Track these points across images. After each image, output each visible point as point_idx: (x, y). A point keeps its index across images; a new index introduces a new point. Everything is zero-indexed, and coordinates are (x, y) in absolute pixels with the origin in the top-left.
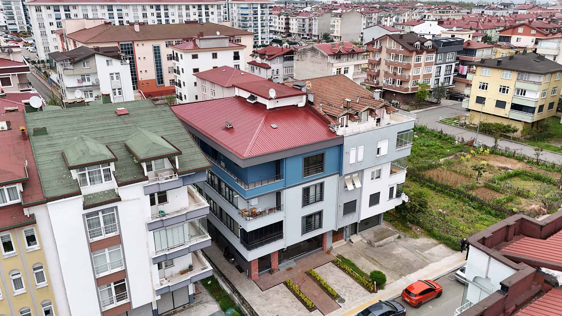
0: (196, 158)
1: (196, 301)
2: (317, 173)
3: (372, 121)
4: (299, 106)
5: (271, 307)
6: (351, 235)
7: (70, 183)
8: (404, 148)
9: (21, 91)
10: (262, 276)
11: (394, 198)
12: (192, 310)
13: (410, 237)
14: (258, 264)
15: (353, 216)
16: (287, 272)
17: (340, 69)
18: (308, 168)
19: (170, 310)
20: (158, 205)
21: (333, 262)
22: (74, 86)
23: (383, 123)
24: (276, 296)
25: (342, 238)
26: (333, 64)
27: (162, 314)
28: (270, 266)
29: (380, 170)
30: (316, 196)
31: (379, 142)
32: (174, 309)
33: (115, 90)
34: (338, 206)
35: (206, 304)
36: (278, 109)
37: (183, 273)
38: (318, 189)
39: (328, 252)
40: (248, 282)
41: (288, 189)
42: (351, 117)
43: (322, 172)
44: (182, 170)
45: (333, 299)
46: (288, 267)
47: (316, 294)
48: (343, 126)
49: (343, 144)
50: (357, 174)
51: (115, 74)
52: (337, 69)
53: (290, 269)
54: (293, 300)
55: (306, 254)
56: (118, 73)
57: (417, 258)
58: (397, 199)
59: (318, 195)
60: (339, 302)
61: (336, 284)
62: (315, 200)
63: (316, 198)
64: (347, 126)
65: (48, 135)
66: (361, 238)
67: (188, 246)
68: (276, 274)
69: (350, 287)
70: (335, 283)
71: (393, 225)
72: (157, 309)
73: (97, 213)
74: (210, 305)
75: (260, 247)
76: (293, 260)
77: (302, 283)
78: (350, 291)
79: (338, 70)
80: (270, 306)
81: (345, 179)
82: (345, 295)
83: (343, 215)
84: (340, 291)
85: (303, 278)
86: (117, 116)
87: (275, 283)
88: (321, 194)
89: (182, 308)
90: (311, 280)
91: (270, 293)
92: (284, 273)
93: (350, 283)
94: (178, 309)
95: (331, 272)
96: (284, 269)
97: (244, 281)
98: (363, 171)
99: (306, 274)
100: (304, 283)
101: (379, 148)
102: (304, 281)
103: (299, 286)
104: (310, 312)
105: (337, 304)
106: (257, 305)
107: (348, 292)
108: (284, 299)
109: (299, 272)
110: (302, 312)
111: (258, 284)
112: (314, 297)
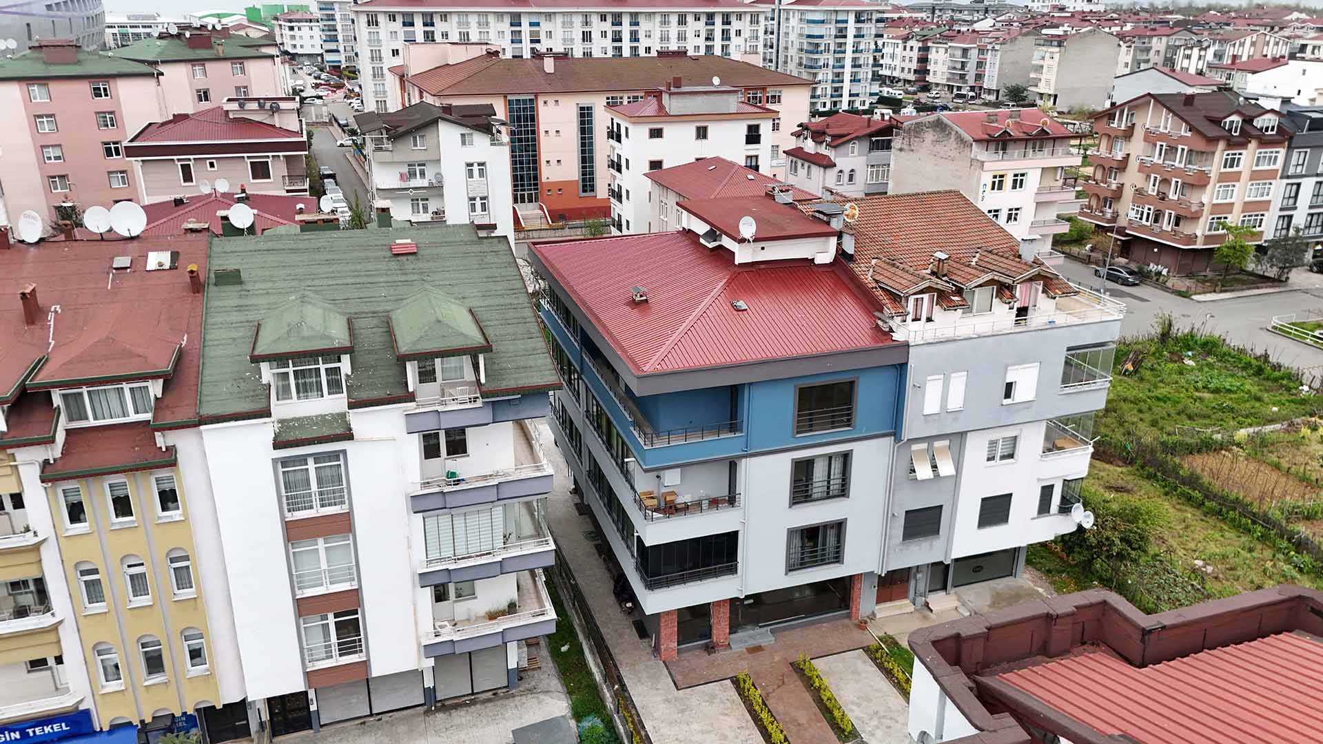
0: (531, 363)
1: (524, 685)
2: (833, 428)
3: (1003, 315)
4: (817, 262)
5: (688, 729)
6: (929, 591)
7: (254, 391)
8: (1086, 388)
9: (288, 191)
10: (685, 655)
11: (1055, 515)
12: (511, 703)
14: (676, 624)
15: (931, 546)
16: (747, 655)
17: (1002, 176)
18: (811, 414)
19: (464, 696)
20: (446, 459)
21: (867, 650)
22: (391, 187)
23: (1036, 319)
24: (710, 710)
25: (904, 595)
26: (983, 163)
27: (445, 700)
28: (708, 635)
29: (1015, 438)
30: (829, 482)
31: (1009, 368)
32: (473, 694)
33: (474, 199)
34: (890, 516)
35: (542, 697)
36: (763, 266)
37: (492, 616)
38: (837, 466)
39: (862, 625)
40: (649, 663)
41: (753, 459)
42: (943, 298)
43: (849, 426)
44: (493, 386)
45: (839, 738)
46: (752, 643)
47: (803, 720)
48: (920, 320)
49: (907, 363)
50: (946, 443)
51: (476, 165)
52: (995, 177)
53: (757, 649)
54: (743, 725)
55: (804, 620)
56: (483, 164)
58: (1061, 518)
59: (836, 483)
61: (859, 705)
62: (828, 493)
63: (828, 488)
64: (929, 320)
65: (244, 287)
66: (957, 604)
67: (499, 559)
68: (720, 655)
69: (891, 719)
70: (857, 701)
71: (1053, 583)
72: (434, 687)
73: (303, 459)
74: (550, 699)
75: (677, 586)
76: (769, 628)
77: (775, 687)
78: (890, 727)
79: (997, 180)
80: (685, 728)
81: (911, 452)
82: (873, 735)
83: (903, 540)
84: (863, 722)
85: (783, 676)
86: (391, 257)
87: (713, 676)
88: (843, 480)
89: (489, 695)
90: (799, 683)
91: (695, 696)
92: (740, 657)
93: (893, 708)
94: (479, 696)
95: (856, 672)
96: (741, 647)
97: (644, 659)
98: (963, 435)
99: (791, 668)
100: (780, 689)
101: (1012, 383)
102: (783, 683)
103: (768, 694)
106: (656, 719)
107: (883, 728)
108: (721, 717)
109: (776, 660)
111: (673, 672)
112: (795, 726)
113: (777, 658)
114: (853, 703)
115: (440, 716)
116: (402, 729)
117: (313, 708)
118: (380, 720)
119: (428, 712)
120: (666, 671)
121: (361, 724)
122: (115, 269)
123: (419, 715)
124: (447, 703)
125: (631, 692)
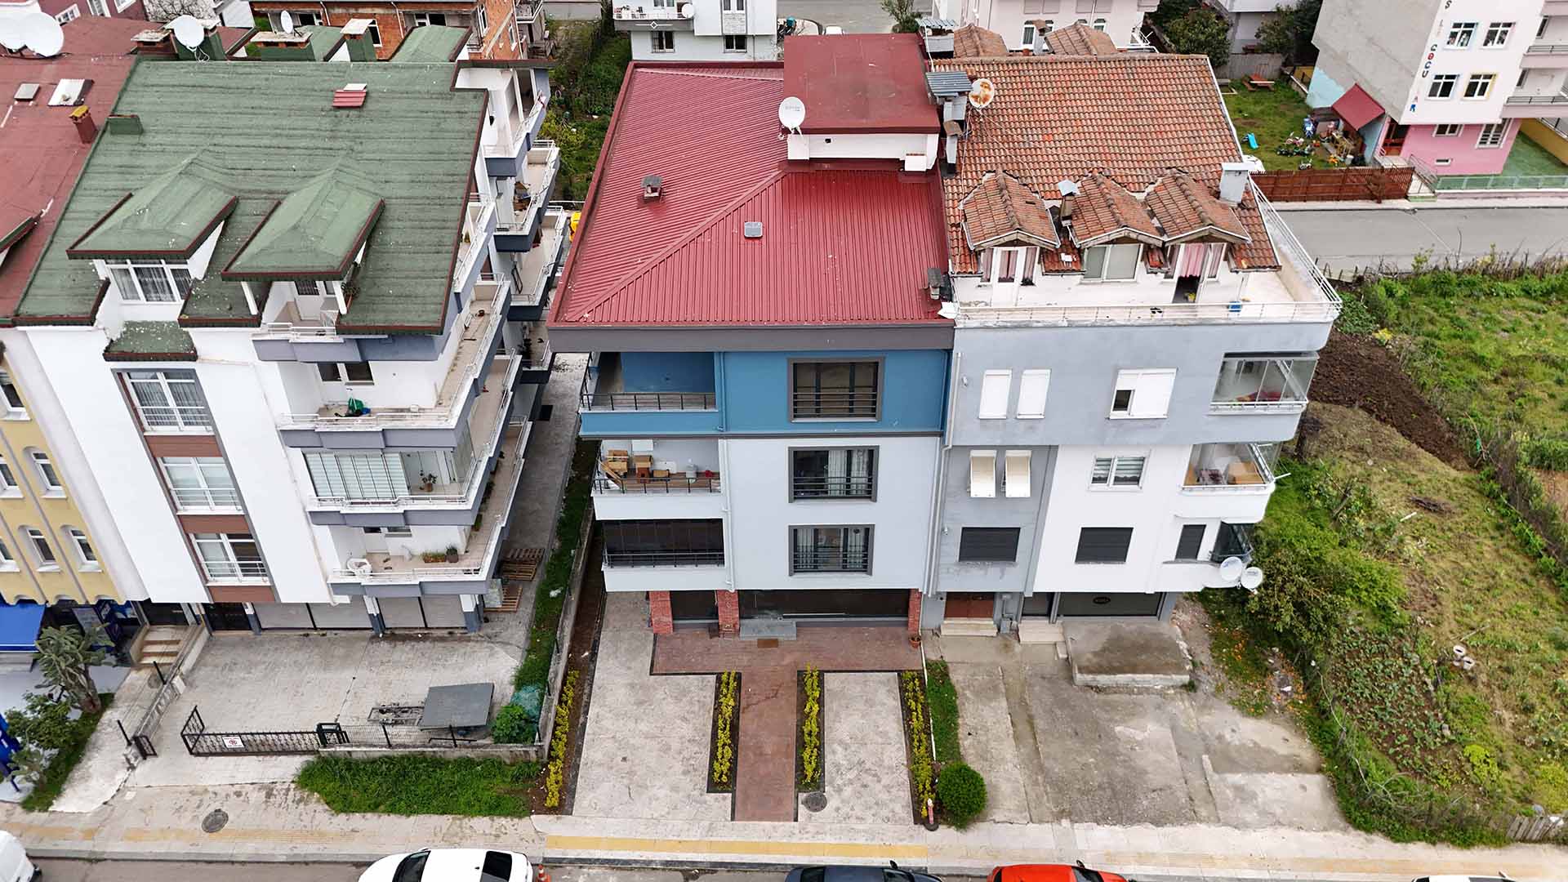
0: (420, 290)
1: (488, 629)
2: (849, 416)
3: (1154, 283)
4: (907, 168)
5: (632, 728)
6: (1023, 615)
8: (1259, 410)
10: (683, 632)
11: (1202, 562)
13: (1232, 702)
14: (669, 599)
15: (1003, 574)
16: (757, 648)
18: (815, 396)
19: (416, 628)
20: (347, 384)
21: (902, 675)
23: (1209, 297)
24: (671, 708)
25: (988, 614)
27: (396, 628)
28: (713, 616)
29: (1143, 459)
30: (848, 480)
31: (1122, 371)
32: (426, 628)
34: (938, 534)
35: (497, 648)
36: (826, 166)
37: (432, 558)
38: (858, 462)
39: (916, 640)
40: (639, 633)
41: (733, 441)
42: (1049, 259)
43: (874, 416)
44: (361, 320)
45: (798, 784)
46: (767, 634)
47: (769, 751)
49: (954, 351)
50: (1028, 453)
53: (773, 643)
54: (697, 738)
55: (844, 619)
57: (1178, 785)
59: (859, 481)
60: (805, 802)
61: (847, 748)
62: (849, 492)
63: (848, 486)
64: (1027, 282)
65: (143, 139)
66: (1058, 638)
68: (719, 642)
69: (875, 775)
70: (849, 742)
72: (380, 614)
73: (148, 374)
74: (504, 654)
76: (794, 620)
77: (763, 698)
78: (865, 786)
80: (631, 725)
81: (966, 460)
82: (839, 790)
83: (962, 561)
84: (838, 772)
85: (780, 686)
86: (331, 110)
87: (700, 667)
88: (870, 480)
89: (445, 633)
90: (794, 700)
91: (664, 687)
92: (745, 649)
93: (886, 763)
94: (432, 631)
95: (870, 703)
96: (751, 636)
97: (636, 625)
98: (1052, 450)
99: (795, 679)
100: (769, 702)
101: (1130, 391)
102: (775, 696)
103: (748, 706)
104: (708, 792)
105: (794, 805)
106: (606, 706)
107: (857, 785)
108: (678, 722)
109: (784, 663)
110: (691, 781)
111: (658, 650)
112: (755, 754)
113: (788, 660)
114: (841, 742)
115: (385, 645)
116: (340, 651)
117: (249, 611)
118: (324, 635)
119: (374, 638)
120: (650, 648)
121: (304, 635)
122: (18, 100)
123: (363, 639)
124: (397, 632)
125: (598, 664)
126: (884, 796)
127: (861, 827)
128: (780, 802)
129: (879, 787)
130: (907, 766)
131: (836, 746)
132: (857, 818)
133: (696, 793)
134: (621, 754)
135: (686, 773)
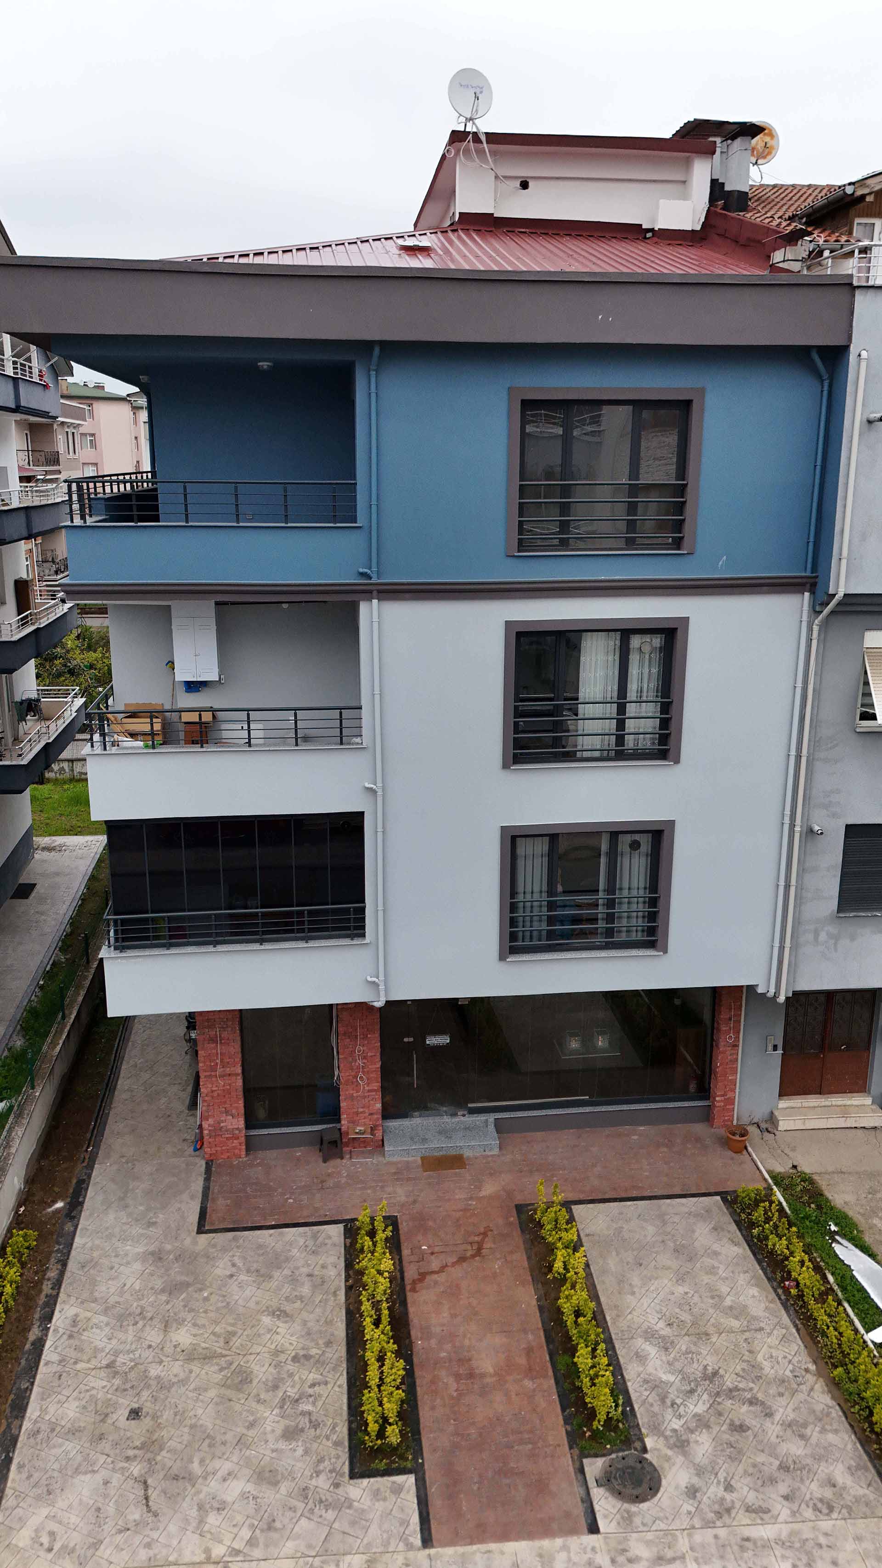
4: (660, 225)
5: (158, 1341)
10: (271, 1155)
14: (239, 1069)
16: (420, 1173)
18: (562, 492)
21: (730, 1200)
28: (333, 1114)
30: (622, 708)
34: (800, 834)
36: (522, 230)
38: (642, 661)
39: (735, 1141)
40: (172, 1161)
41: (391, 607)
43: (677, 541)
45: (573, 1438)
46: (438, 1145)
47: (486, 1364)
49: (847, 348)
53: (455, 1161)
55: (588, 1109)
59: (641, 711)
60: (607, 1480)
61: (666, 1345)
62: (620, 740)
63: (621, 724)
68: (351, 1165)
70: (666, 1331)
76: (491, 1117)
77: (451, 1259)
81: (862, 654)
82: (681, 1444)
83: (839, 910)
84: (663, 1400)
85: (485, 1234)
87: (305, 1213)
88: (666, 708)
90: (520, 1258)
91: (232, 1254)
92: (400, 1174)
95: (685, 1252)
96: (408, 1152)
97: (169, 1149)
99: (513, 1219)
100: (465, 1267)
102: (478, 1252)
103: (423, 1276)
104: (352, 1476)
105: (580, 1491)
106: (95, 1300)
107: (721, 1429)
108: (267, 1320)
109: (483, 1194)
110: (306, 1452)
111: (215, 1188)
112: (458, 1377)
113: (489, 1189)
114: (650, 1335)
120: (198, 1185)
125: (83, 1223)
126: (795, 1449)
127: (765, 1532)
128: (541, 1487)
129: (772, 1430)
130: (819, 1374)
131: (640, 1343)
132: (749, 1509)
133: (323, 1482)
134: (126, 1403)
135: (290, 1434)
